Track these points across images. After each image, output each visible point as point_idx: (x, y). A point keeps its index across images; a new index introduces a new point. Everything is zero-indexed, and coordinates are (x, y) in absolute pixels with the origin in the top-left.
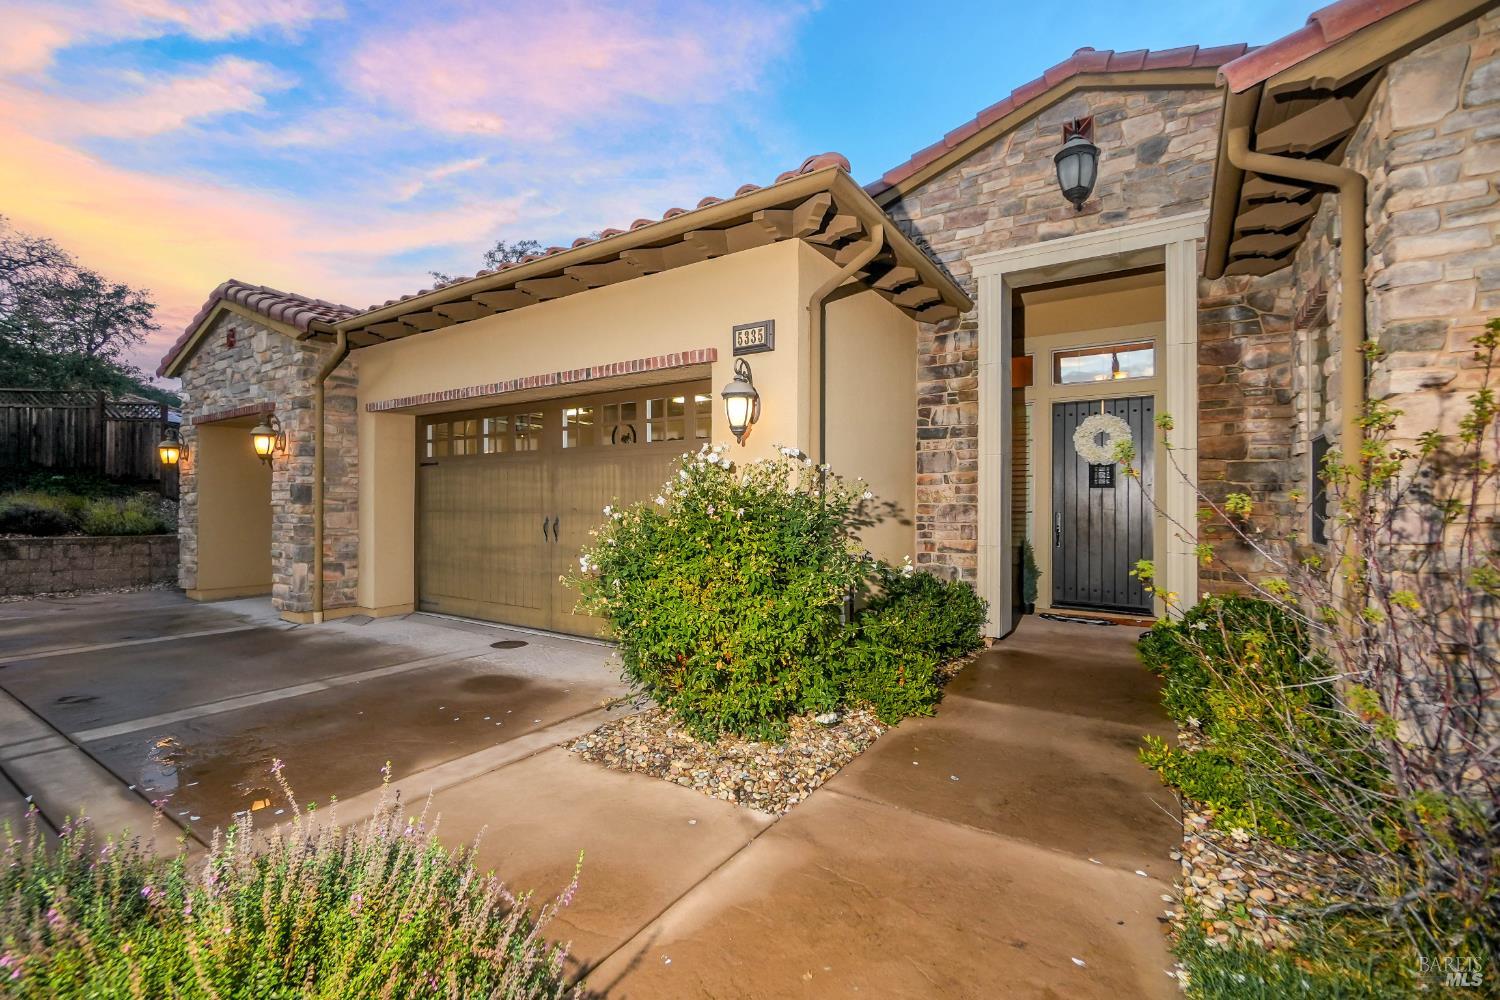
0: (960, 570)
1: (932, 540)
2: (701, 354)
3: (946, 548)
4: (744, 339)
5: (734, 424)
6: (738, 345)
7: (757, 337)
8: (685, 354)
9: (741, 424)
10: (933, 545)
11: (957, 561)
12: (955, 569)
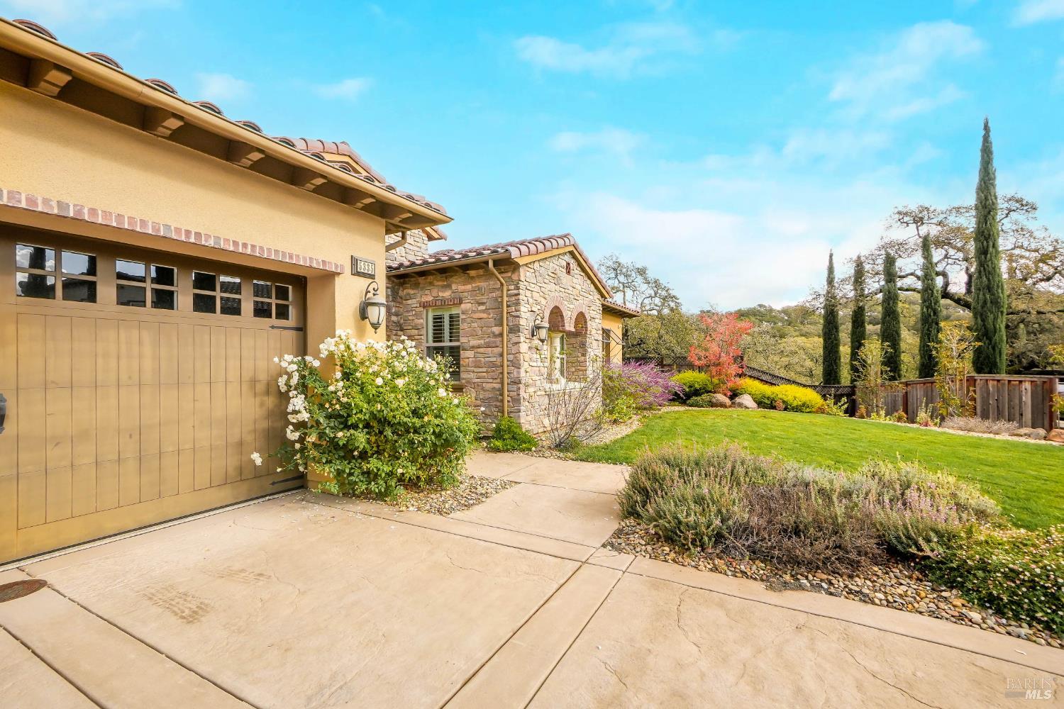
2: (336, 266)
4: (362, 267)
6: (359, 270)
7: (370, 269)
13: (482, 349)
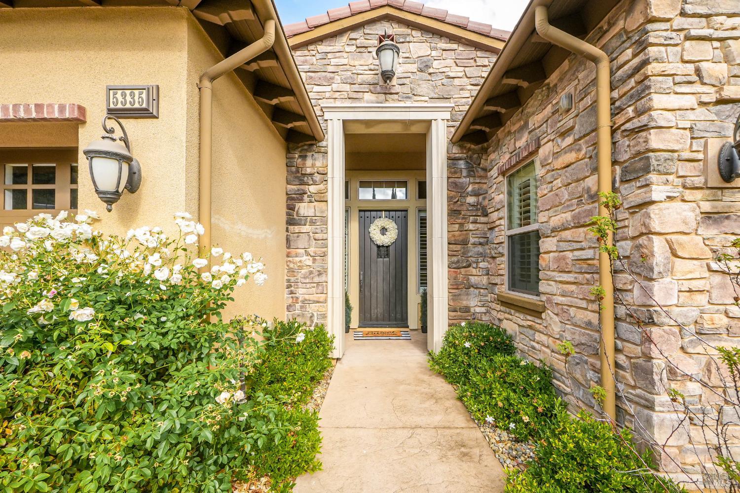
0: (315, 314)
1: (297, 295)
2: (62, 108)
3: (306, 300)
4: (120, 101)
5: (101, 188)
6: (112, 106)
7: (138, 101)
8: (39, 107)
9: (112, 188)
10: (297, 298)
11: (313, 308)
12: (313, 314)
13: (567, 232)
